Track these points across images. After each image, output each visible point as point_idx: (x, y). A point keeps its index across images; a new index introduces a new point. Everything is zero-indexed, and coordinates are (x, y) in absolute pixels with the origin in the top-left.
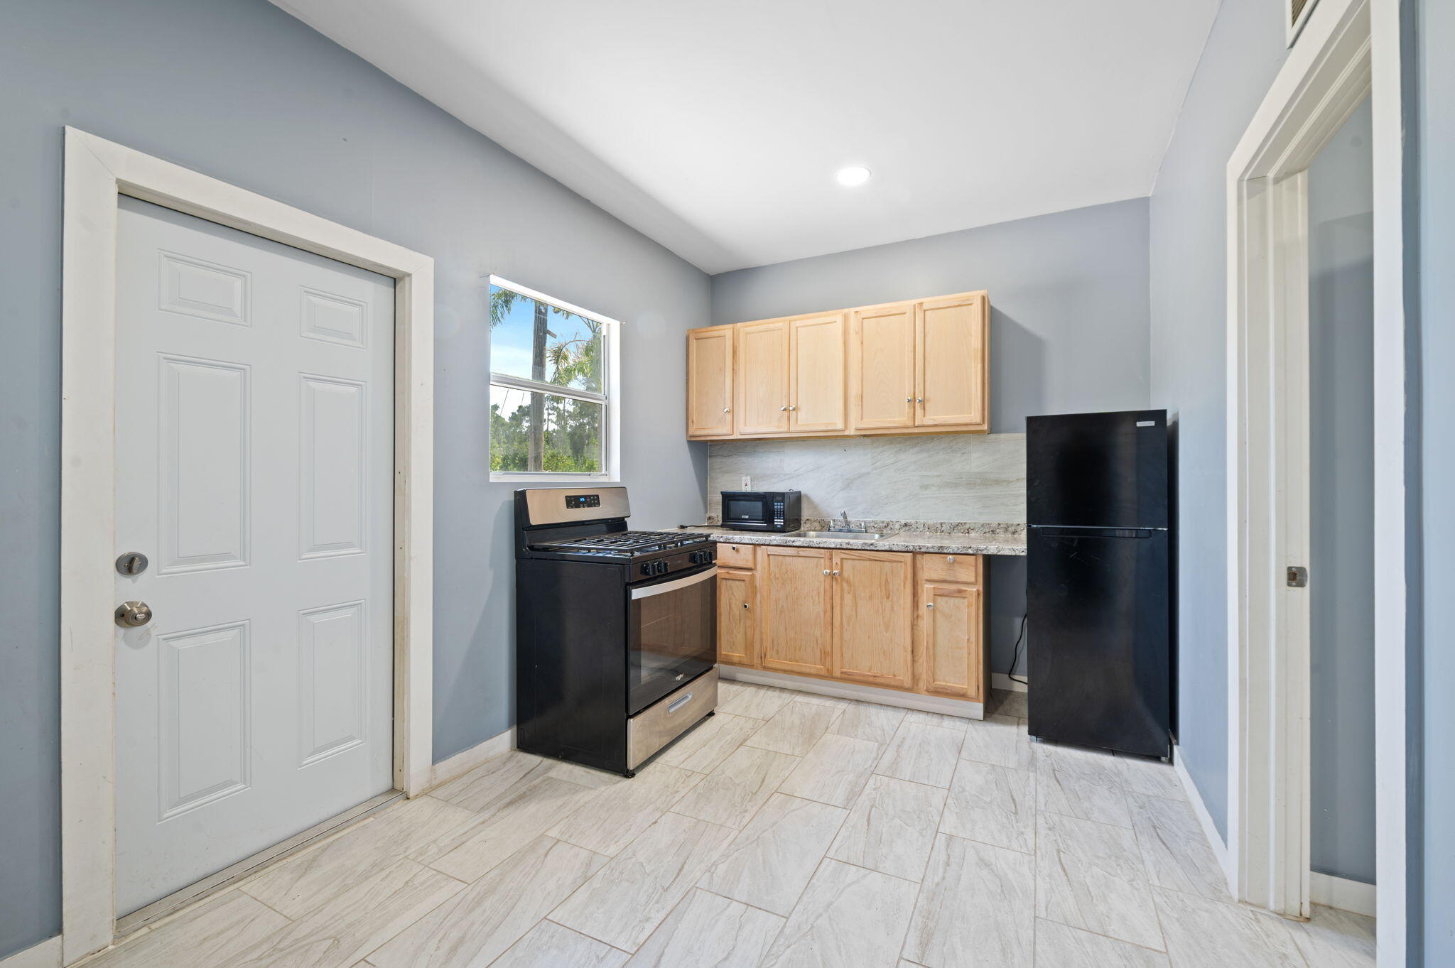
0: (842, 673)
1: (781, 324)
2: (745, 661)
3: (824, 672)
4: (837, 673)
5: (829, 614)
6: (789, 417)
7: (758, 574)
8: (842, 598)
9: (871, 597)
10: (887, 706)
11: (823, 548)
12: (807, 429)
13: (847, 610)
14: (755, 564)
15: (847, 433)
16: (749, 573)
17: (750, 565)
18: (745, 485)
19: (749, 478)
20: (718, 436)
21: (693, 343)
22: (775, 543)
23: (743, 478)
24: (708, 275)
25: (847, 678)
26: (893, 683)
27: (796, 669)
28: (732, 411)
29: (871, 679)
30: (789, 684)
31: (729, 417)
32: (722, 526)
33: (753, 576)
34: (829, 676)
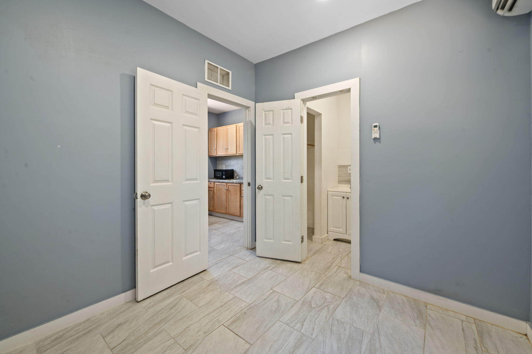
0: (229, 213)
1: (225, 128)
2: (212, 210)
3: (225, 213)
4: (228, 213)
5: (226, 198)
6: (226, 151)
7: (215, 189)
8: (229, 195)
9: (233, 194)
10: (237, 221)
11: (225, 183)
12: (230, 154)
13: (229, 197)
14: (214, 187)
15: (237, 155)
16: (213, 189)
17: (213, 187)
18: (224, 168)
19: (225, 166)
20: (214, 155)
21: (209, 132)
22: (217, 181)
23: (224, 166)
24: (217, 114)
25: (229, 214)
26: (237, 215)
27: (221, 212)
28: (216, 149)
29: (233, 214)
30: (222, 216)
31: (216, 151)
32: (214, 178)
33: (214, 189)
34: (226, 214)
